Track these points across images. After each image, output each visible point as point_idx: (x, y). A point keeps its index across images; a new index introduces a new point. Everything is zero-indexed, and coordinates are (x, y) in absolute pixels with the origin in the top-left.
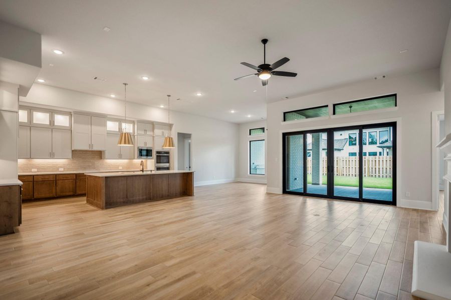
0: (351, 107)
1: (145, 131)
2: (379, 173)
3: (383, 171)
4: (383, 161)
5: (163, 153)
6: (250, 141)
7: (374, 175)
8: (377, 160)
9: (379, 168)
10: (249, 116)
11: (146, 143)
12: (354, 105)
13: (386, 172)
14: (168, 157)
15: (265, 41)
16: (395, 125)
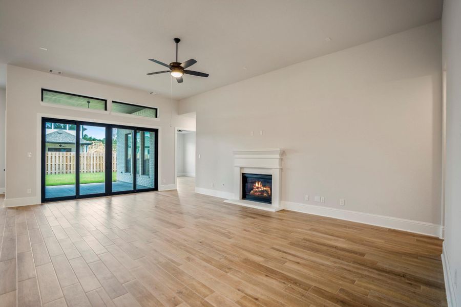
2: (52, 170)
3: (56, 167)
4: (55, 157)
9: (52, 165)
13: (59, 169)
15: (177, 40)
16: (156, 131)
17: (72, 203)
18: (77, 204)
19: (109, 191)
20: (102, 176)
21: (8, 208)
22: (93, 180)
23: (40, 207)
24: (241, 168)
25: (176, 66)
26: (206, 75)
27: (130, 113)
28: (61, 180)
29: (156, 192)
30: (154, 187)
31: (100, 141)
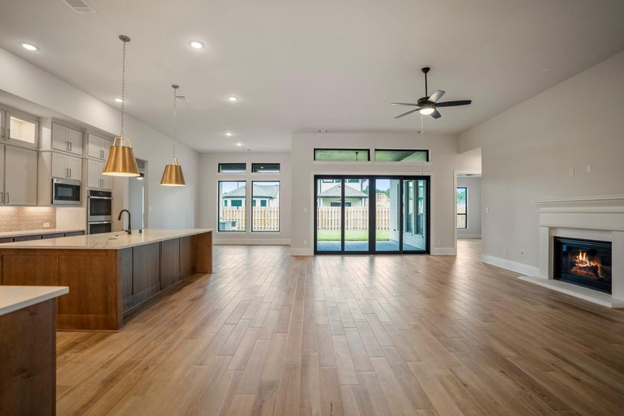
0: (357, 153)
1: (69, 144)
5: (101, 194)
6: (219, 182)
7: (327, 227)
8: (330, 211)
10: (239, 144)
11: (68, 171)
12: (359, 152)
14: (109, 202)
15: (426, 70)
16: (427, 179)
17: (337, 258)
18: (343, 258)
19: (372, 250)
20: (365, 234)
21: (293, 256)
22: (356, 238)
23: (312, 258)
24: (551, 229)
25: (424, 102)
26: (468, 102)
27: (399, 160)
28: (330, 236)
29: (428, 256)
30: (425, 249)
31: (384, 192)
